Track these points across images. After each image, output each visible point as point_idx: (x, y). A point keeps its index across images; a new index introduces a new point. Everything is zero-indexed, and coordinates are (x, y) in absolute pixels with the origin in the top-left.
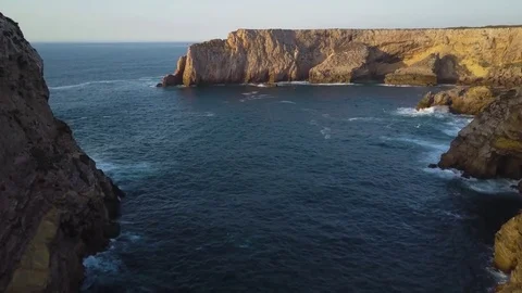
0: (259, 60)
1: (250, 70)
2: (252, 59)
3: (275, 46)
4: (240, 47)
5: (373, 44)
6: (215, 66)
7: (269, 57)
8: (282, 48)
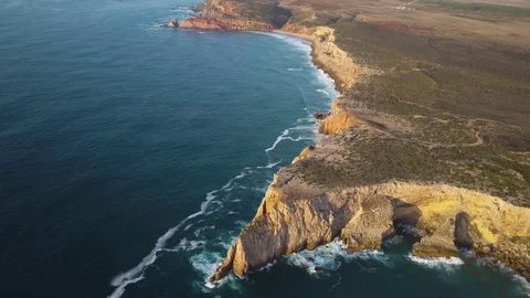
0: (299, 232)
1: (291, 244)
2: (293, 232)
3: (314, 215)
4: (283, 223)
5: (395, 196)
6: (261, 251)
7: (308, 227)
8: (319, 216)
